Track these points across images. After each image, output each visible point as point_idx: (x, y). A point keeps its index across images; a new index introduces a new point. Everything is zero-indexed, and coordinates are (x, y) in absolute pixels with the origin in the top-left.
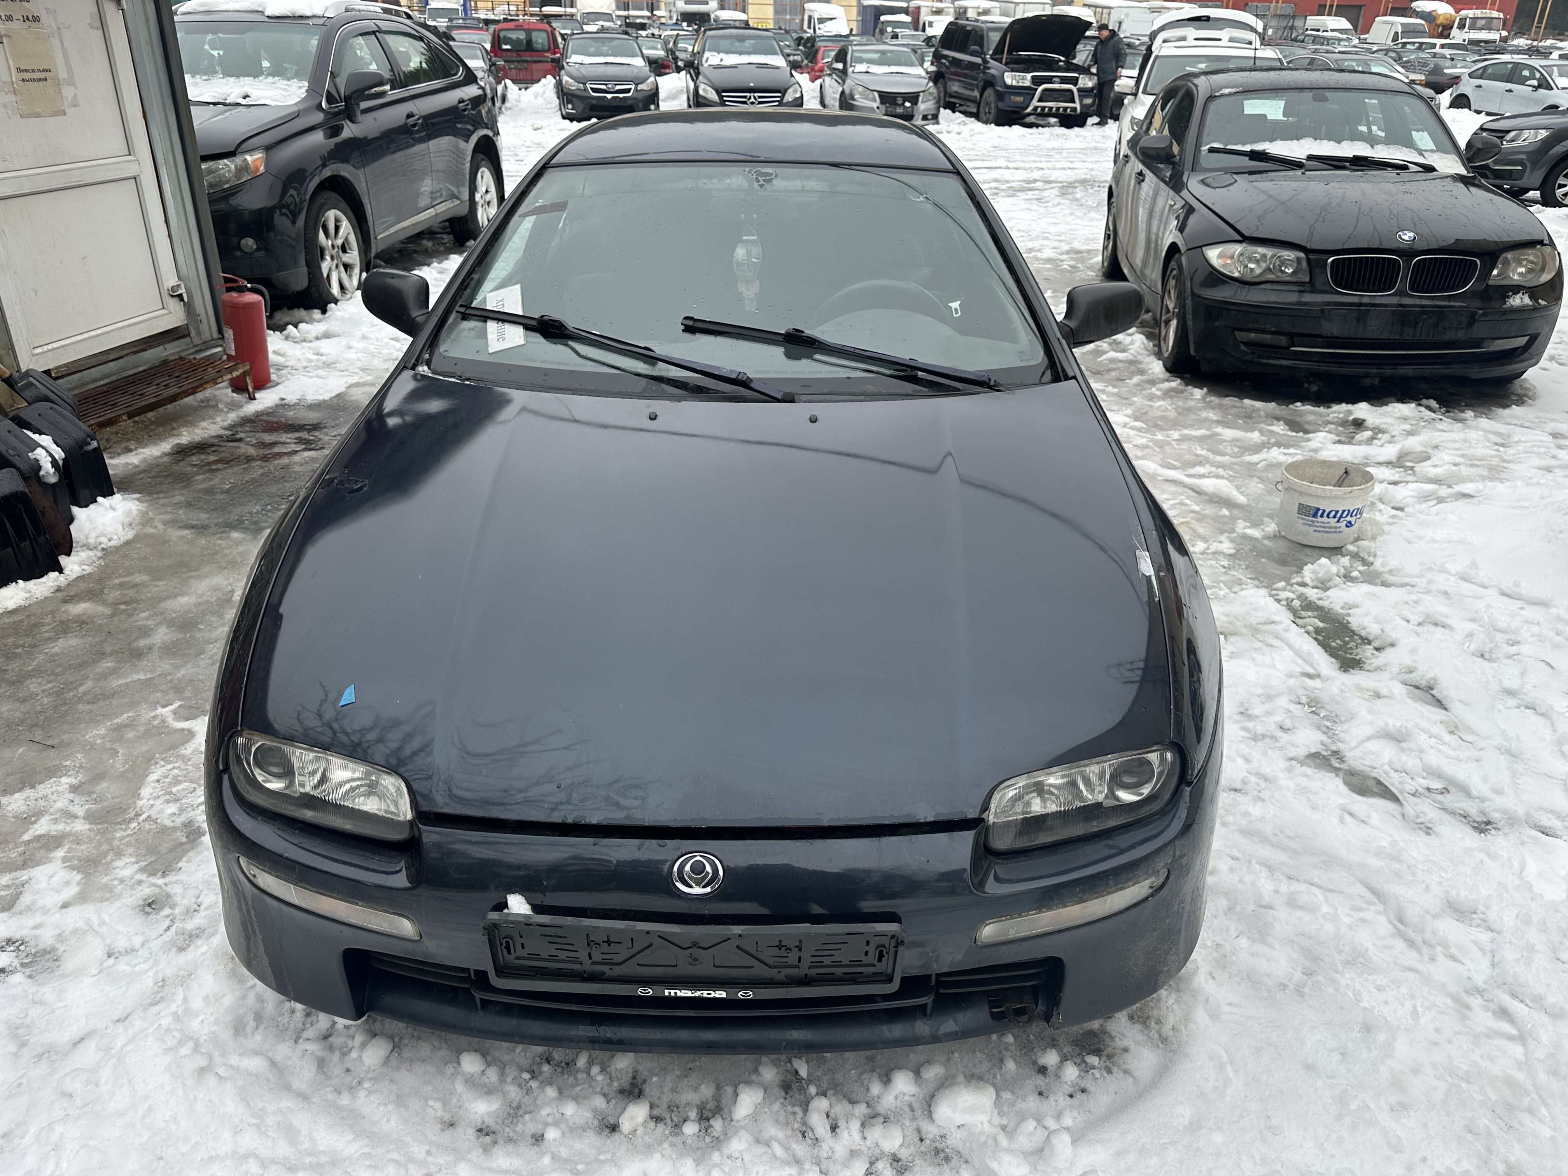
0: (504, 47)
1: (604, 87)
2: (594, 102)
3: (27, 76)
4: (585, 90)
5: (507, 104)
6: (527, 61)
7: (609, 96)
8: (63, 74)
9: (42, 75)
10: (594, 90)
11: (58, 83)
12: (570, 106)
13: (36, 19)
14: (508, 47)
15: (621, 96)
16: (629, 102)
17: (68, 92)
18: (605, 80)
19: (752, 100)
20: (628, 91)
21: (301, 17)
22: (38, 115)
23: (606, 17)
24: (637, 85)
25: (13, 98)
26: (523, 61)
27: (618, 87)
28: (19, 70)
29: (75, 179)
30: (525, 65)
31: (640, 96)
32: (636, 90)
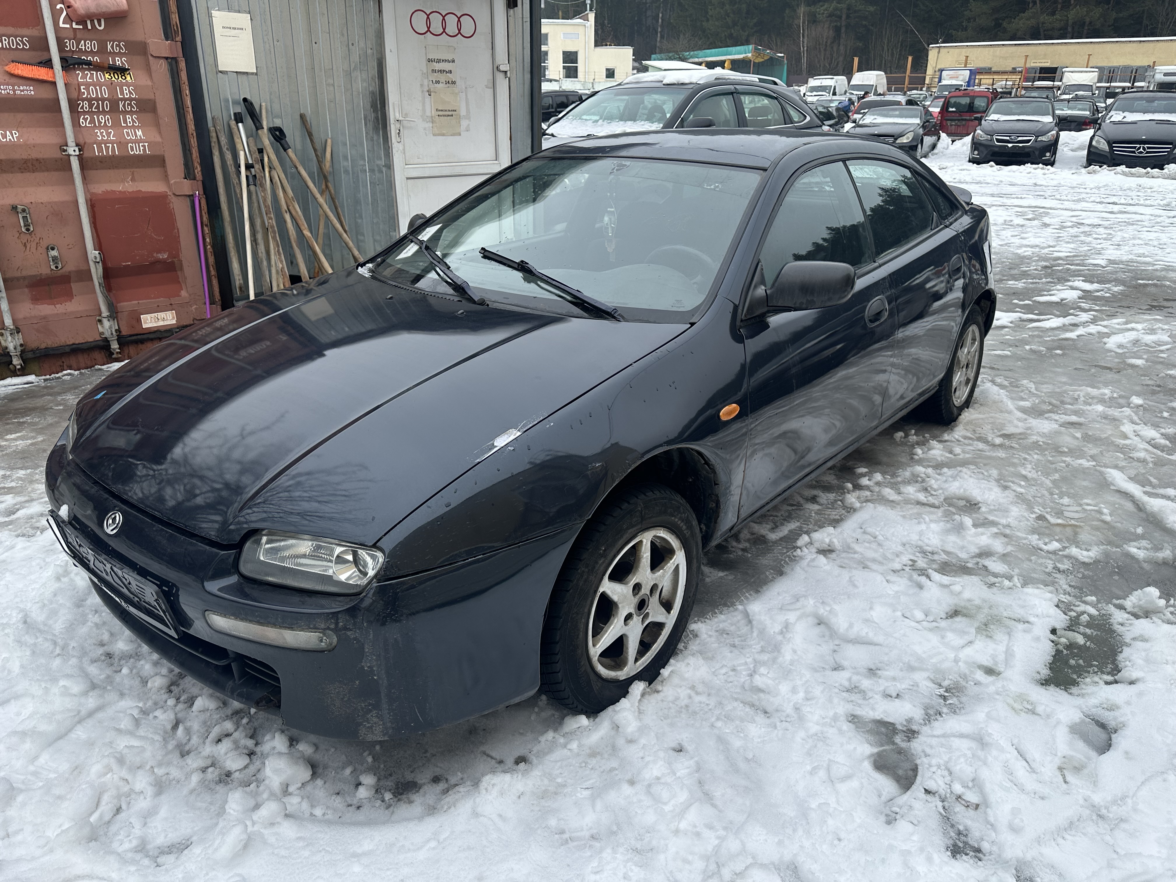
0: (951, 109)
1: (1008, 138)
2: (996, 149)
3: (441, 113)
4: (992, 140)
5: (935, 151)
6: (966, 120)
7: (1010, 145)
8: (463, 112)
9: (450, 113)
10: (998, 141)
11: (459, 117)
12: (976, 152)
13: (454, 83)
14: (954, 109)
15: (1021, 145)
16: (1027, 150)
17: (464, 123)
18: (1008, 133)
19: (1141, 150)
20: (1029, 141)
21: (682, 84)
22: (443, 135)
23: (1087, 88)
24: (1037, 137)
25: (431, 125)
26: (962, 120)
27: (1020, 139)
28: (437, 110)
29: (457, 171)
30: (964, 122)
31: (1038, 145)
32: (1036, 141)
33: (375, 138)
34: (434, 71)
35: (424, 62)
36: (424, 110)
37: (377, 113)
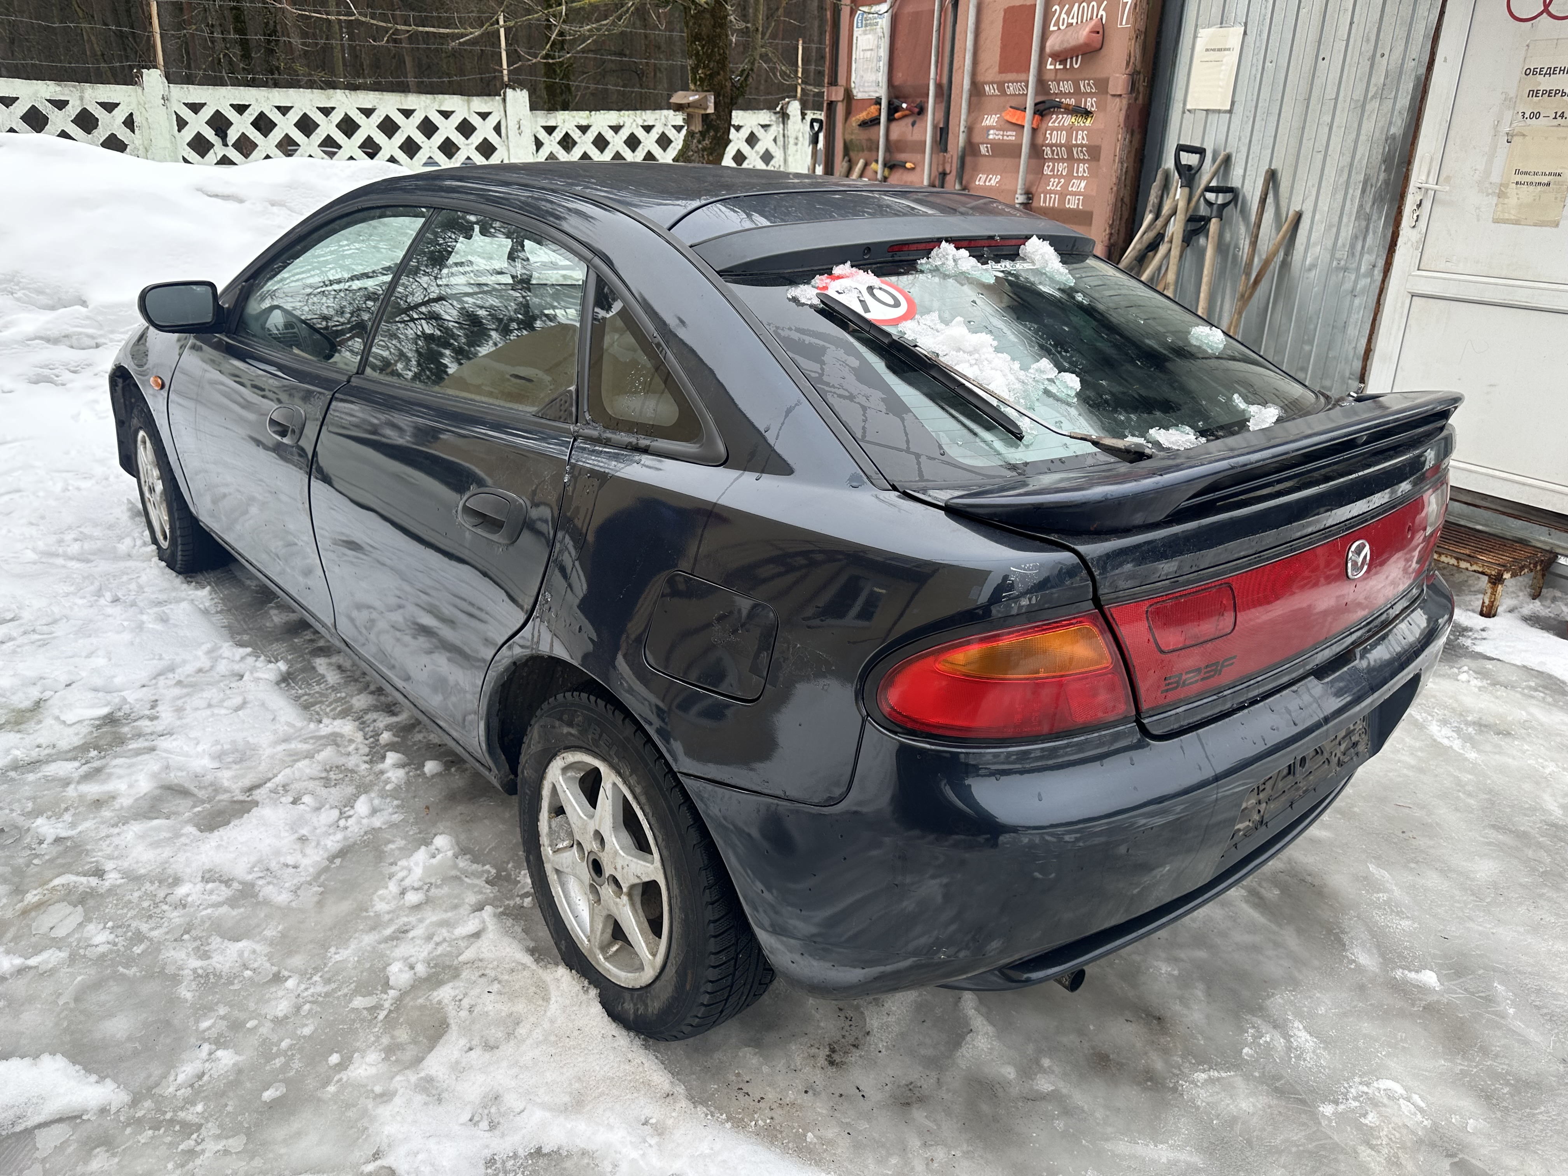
3: (1524, 178)
11: (1564, 189)
22: (1515, 223)
25: (1494, 201)
28: (1518, 172)
33: (1374, 217)
34: (1534, 93)
35: (1518, 73)
36: (1488, 173)
37: (1390, 174)
